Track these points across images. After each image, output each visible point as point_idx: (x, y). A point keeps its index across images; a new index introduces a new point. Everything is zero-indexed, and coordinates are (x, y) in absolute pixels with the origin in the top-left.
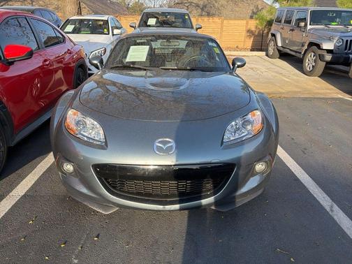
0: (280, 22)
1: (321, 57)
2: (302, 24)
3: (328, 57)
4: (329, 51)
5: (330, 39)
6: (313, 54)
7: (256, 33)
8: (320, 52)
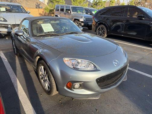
0: (58, 10)
1: (80, 24)
2: (69, 12)
3: (83, 24)
4: (82, 22)
5: (81, 17)
6: (76, 23)
7: (43, 15)
8: (79, 22)
